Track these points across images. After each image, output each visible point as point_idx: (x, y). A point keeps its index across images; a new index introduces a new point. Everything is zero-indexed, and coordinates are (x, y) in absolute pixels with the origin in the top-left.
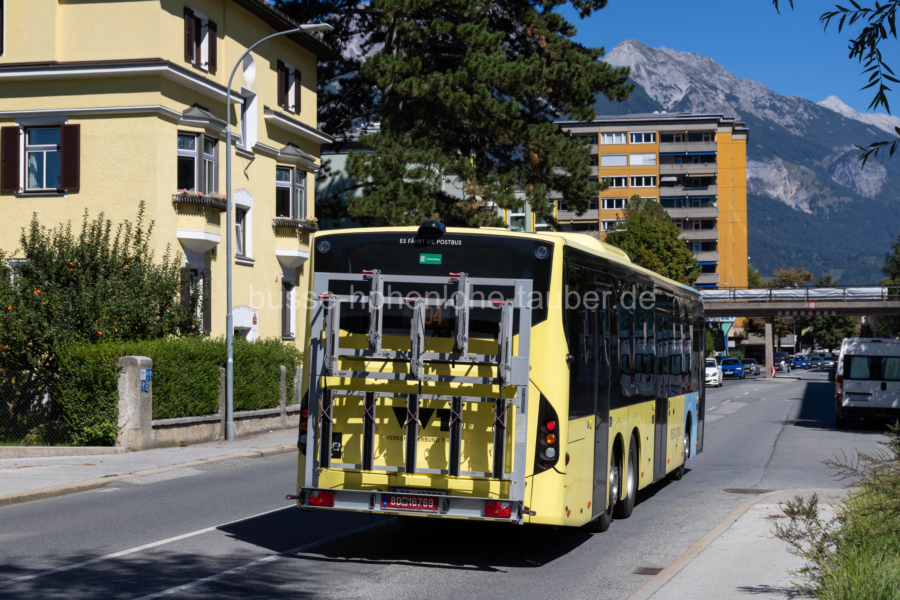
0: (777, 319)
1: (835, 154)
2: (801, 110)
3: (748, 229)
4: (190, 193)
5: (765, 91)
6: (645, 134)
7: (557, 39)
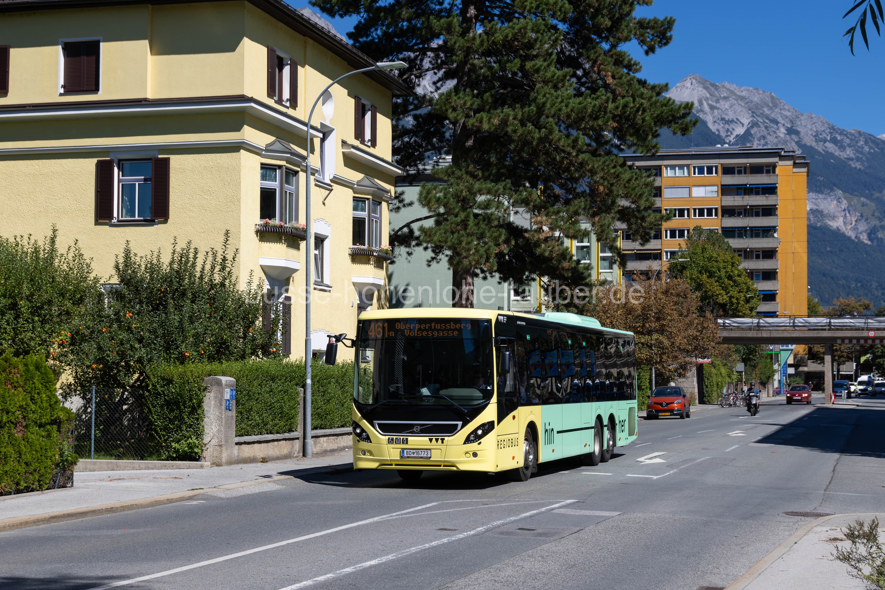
0: (837, 347)
2: (861, 143)
3: (808, 259)
4: (272, 222)
5: (826, 125)
6: (707, 167)
7: (622, 75)
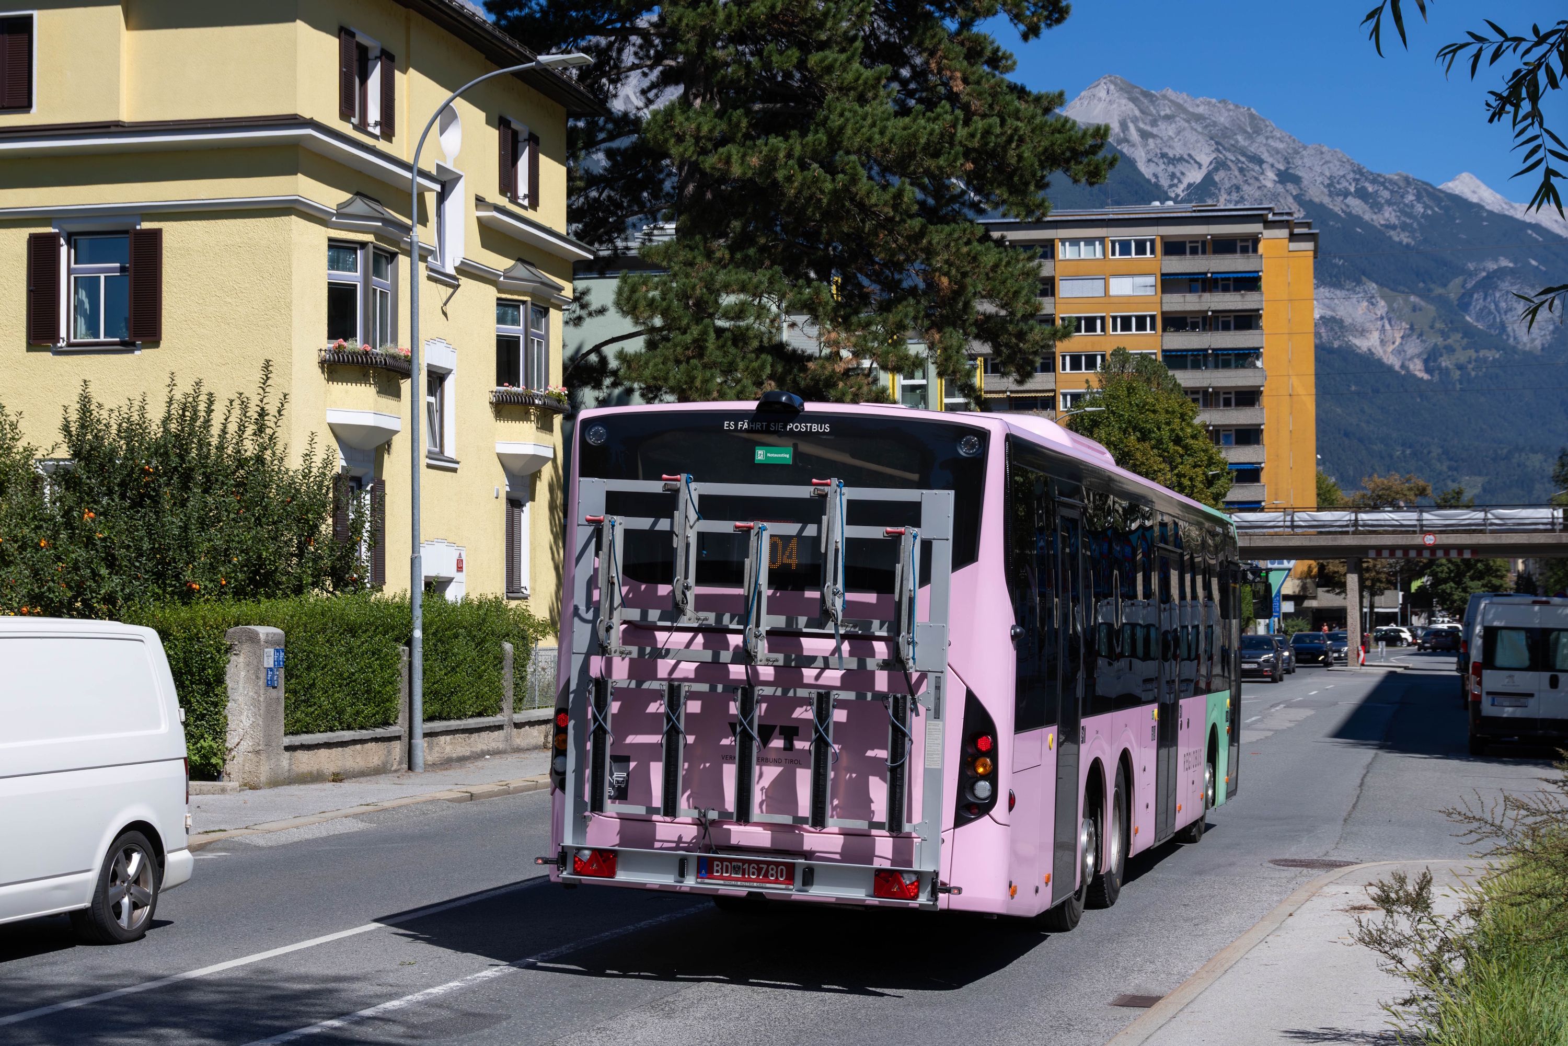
0: (1368, 563)
1: (1471, 274)
2: (1410, 198)
3: (1318, 406)
4: (349, 345)
5: (1348, 167)
6: (1136, 241)
7: (982, 77)
